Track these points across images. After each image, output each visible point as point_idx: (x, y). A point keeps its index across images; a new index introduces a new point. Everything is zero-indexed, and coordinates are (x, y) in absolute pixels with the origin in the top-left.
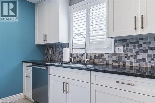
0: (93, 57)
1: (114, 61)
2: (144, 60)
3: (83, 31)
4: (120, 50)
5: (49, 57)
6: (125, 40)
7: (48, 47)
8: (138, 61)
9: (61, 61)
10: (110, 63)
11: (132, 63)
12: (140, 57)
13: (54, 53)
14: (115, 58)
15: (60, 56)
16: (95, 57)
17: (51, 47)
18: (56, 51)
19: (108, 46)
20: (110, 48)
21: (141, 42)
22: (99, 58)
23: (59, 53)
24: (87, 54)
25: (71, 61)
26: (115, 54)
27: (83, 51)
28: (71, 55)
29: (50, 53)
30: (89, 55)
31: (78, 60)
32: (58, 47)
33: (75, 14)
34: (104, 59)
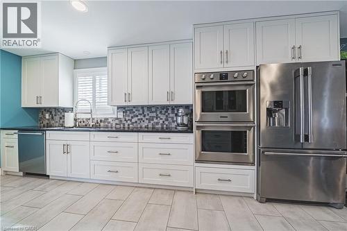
0: (99, 121)
1: (116, 124)
2: (136, 122)
3: (89, 97)
4: (121, 115)
5: (45, 122)
6: (124, 108)
7: (43, 110)
8: (133, 123)
9: (62, 126)
10: (114, 125)
11: (129, 125)
12: (133, 120)
13: (52, 118)
14: (117, 122)
15: (61, 121)
16: (101, 121)
17: (48, 111)
18: (55, 115)
19: (112, 112)
20: (114, 114)
21: (134, 110)
22: (104, 122)
23: (61, 118)
24: (93, 119)
25: (75, 126)
26: (117, 119)
27: (89, 116)
28: (75, 120)
29: (47, 117)
30: (96, 119)
31: (84, 124)
32: (59, 112)
33: (80, 80)
34: (109, 123)
